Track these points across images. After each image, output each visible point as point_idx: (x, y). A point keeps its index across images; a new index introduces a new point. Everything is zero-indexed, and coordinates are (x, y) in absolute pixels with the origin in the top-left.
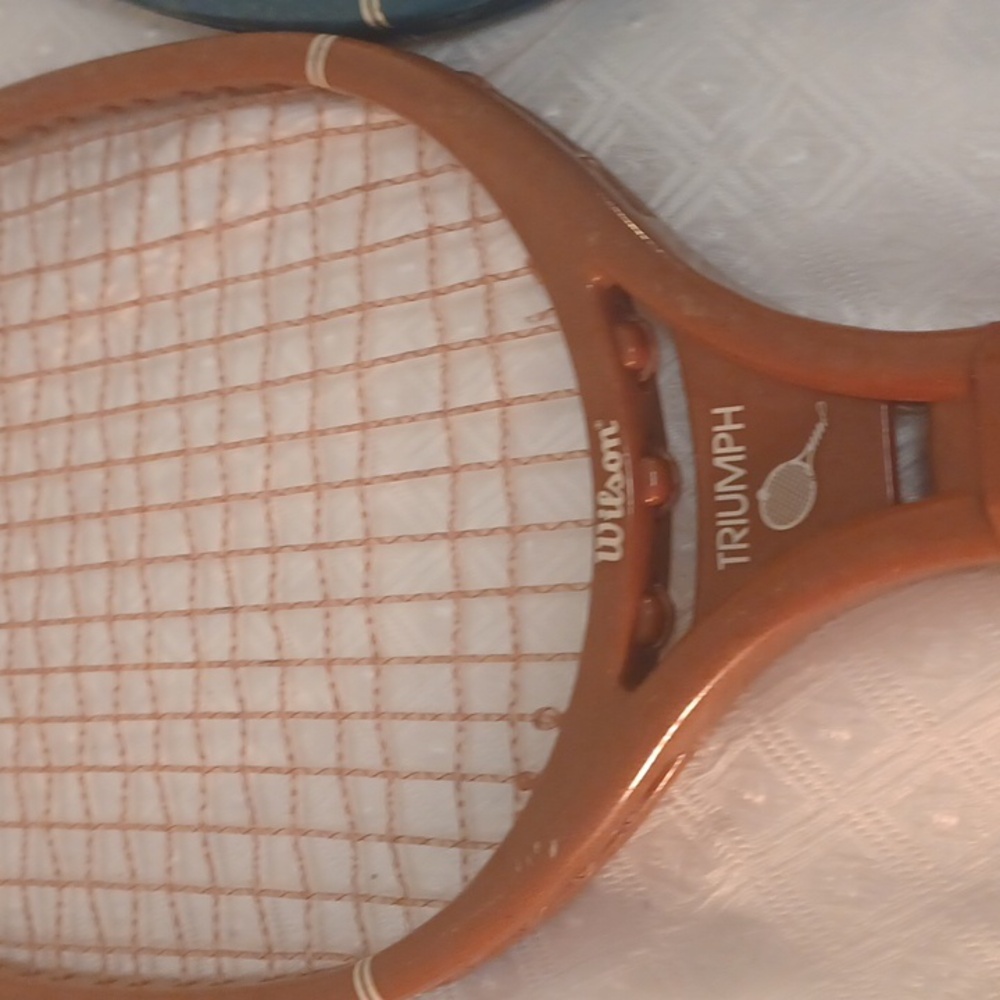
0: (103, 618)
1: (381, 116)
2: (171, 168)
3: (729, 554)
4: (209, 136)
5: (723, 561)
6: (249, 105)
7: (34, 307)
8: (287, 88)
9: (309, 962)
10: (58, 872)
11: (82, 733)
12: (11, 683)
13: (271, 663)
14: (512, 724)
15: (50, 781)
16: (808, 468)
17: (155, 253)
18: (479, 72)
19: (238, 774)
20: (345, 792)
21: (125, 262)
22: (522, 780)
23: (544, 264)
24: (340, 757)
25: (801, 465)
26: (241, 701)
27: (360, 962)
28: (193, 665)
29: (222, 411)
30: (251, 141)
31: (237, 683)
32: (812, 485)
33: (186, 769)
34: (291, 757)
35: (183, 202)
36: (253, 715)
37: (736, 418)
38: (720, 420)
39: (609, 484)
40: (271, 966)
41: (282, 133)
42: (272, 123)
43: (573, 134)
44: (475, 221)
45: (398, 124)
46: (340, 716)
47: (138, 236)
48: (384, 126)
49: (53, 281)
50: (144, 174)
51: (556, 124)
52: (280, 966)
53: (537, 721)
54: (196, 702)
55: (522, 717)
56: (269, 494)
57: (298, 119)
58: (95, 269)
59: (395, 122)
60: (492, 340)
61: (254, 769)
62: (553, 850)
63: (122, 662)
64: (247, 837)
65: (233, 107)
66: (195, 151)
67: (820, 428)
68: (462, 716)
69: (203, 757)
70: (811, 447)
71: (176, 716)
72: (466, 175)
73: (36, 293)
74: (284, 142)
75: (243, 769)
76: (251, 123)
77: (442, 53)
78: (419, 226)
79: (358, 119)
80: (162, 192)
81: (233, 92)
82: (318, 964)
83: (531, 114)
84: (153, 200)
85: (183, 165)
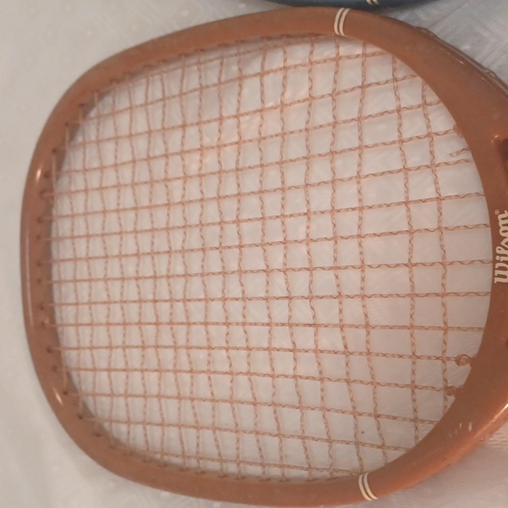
0: (220, 299)
1: (371, 49)
2: (255, 75)
4: (276, 59)
6: (298, 43)
7: (182, 144)
8: (319, 35)
9: (331, 474)
10: (197, 422)
11: (209, 355)
12: (172, 329)
13: (310, 325)
14: (444, 362)
15: (192, 377)
17: (247, 118)
18: (425, 26)
19: (293, 379)
20: (350, 391)
22: (448, 390)
24: (348, 373)
26: (294, 343)
27: (361, 476)
28: (268, 325)
29: (283, 199)
30: (299, 62)
31: (292, 334)
33: (264, 375)
34: (321, 372)
35: (262, 93)
36: (300, 351)
39: (503, 243)
40: (310, 474)
41: (316, 58)
42: (311, 53)
45: (381, 54)
46: (347, 353)
47: (238, 110)
48: (374, 54)
49: (192, 131)
50: (241, 78)
51: (469, 54)
53: (458, 361)
54: (270, 342)
55: (448, 359)
56: (309, 240)
57: (326, 51)
58: (215, 126)
59: (379, 53)
60: (433, 166)
61: (301, 377)
62: (470, 428)
63: (229, 321)
64: (298, 410)
65: (289, 44)
68: (415, 357)
69: (273, 370)
71: (258, 349)
72: (419, 80)
73: (183, 137)
74: (318, 62)
75: (295, 377)
76: (300, 53)
77: (404, 16)
78: (392, 106)
79: (359, 51)
80: (251, 87)
81: (289, 36)
82: (336, 474)
83: (456, 49)
84: (245, 91)
85: (262, 74)
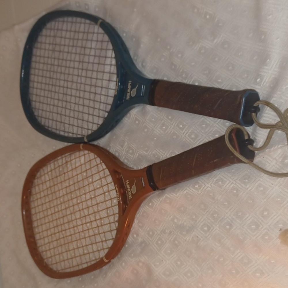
3: (130, 197)
5: (130, 198)
16: (135, 186)
21: (66, 174)
23: (108, 167)
25: (134, 186)
32: (136, 188)
37: (128, 182)
38: (127, 182)
43: (110, 151)
44: (101, 163)
52: (98, 260)
66: (72, 158)
67: (135, 181)
70: (135, 184)
